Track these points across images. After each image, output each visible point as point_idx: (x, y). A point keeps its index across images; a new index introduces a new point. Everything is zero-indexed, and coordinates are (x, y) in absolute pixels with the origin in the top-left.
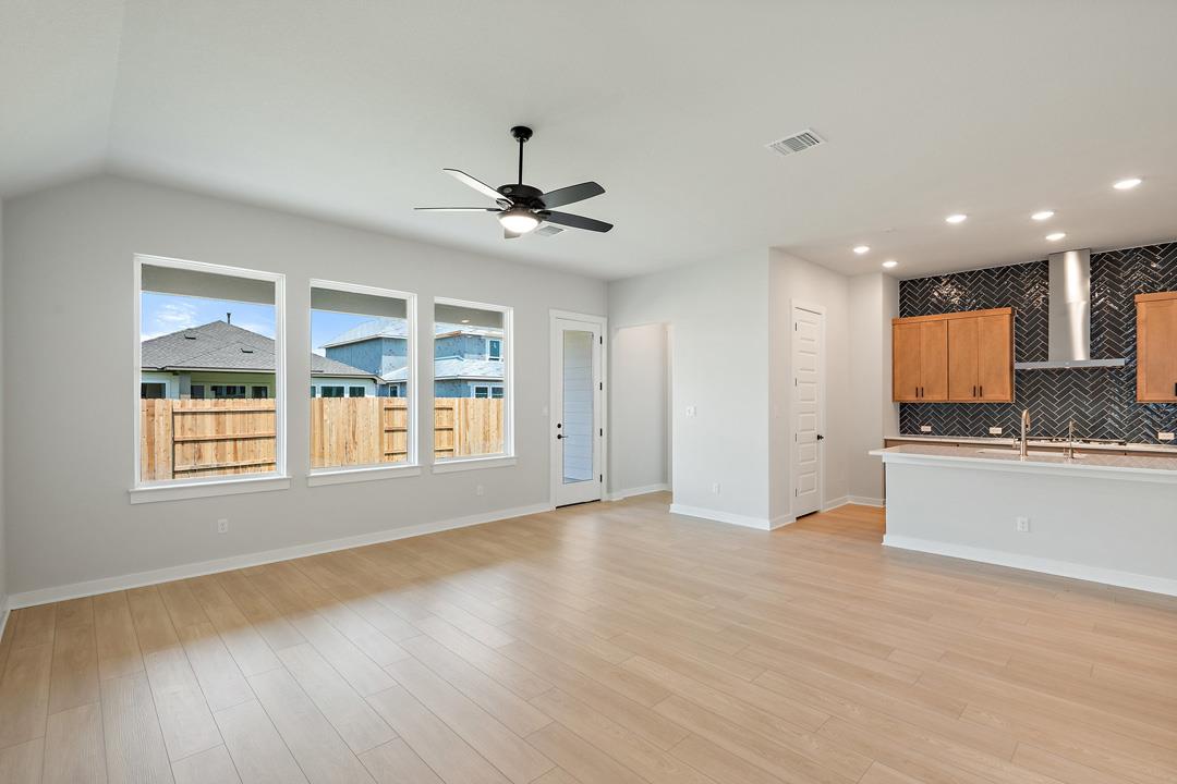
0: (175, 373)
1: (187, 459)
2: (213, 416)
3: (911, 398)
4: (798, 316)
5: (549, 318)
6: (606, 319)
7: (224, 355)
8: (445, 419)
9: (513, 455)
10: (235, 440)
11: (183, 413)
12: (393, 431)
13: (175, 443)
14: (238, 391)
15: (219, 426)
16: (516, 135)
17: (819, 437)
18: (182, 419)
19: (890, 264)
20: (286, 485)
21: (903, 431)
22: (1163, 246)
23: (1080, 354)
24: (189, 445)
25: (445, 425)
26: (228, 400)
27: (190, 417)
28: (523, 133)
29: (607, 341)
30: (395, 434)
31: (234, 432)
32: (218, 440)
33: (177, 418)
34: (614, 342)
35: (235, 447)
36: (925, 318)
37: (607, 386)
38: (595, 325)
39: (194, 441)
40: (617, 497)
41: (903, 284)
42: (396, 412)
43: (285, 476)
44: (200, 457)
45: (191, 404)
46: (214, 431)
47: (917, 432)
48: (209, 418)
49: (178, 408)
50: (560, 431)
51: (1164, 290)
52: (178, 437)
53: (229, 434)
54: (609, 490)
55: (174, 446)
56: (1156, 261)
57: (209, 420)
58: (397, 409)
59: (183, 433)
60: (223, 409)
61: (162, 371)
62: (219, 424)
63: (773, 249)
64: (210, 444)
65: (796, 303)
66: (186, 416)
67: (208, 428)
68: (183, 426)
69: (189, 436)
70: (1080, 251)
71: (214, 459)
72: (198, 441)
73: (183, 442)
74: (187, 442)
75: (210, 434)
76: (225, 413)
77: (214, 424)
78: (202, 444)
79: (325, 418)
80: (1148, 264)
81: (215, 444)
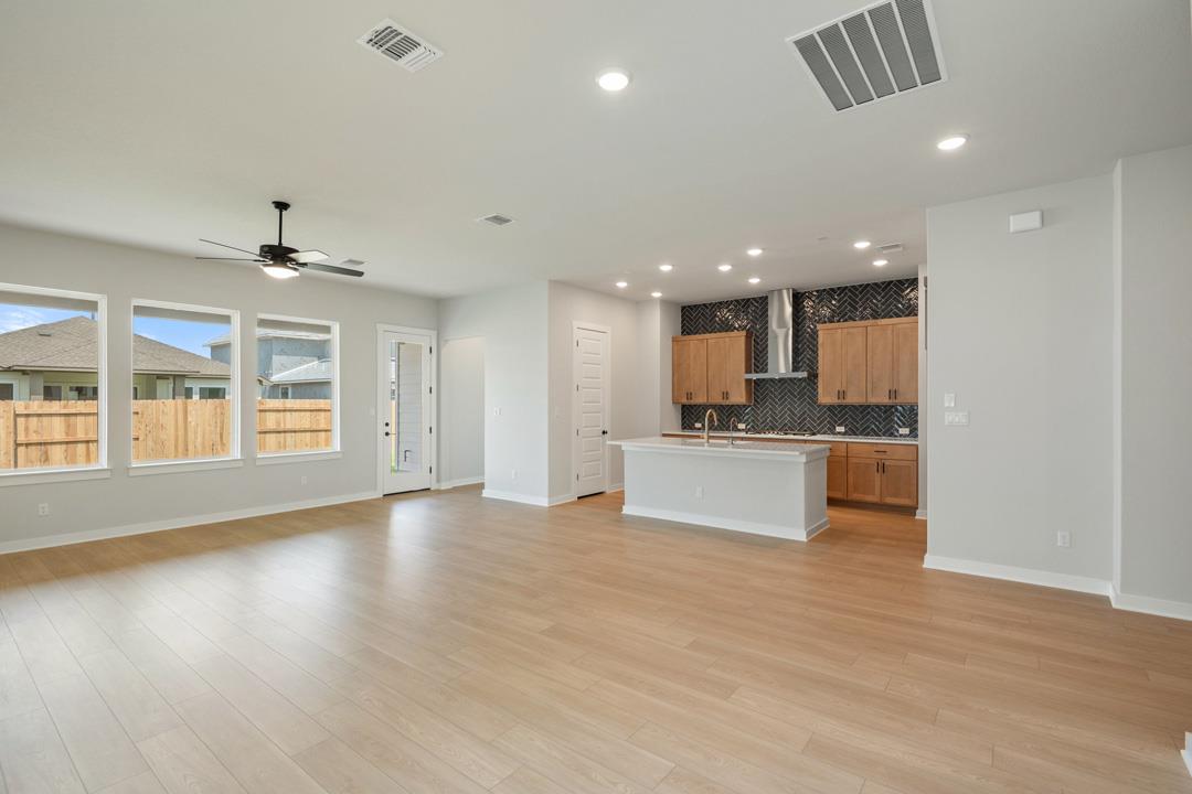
0: (24, 372)
1: (32, 462)
2: (63, 418)
3: (684, 401)
4: (578, 335)
5: (376, 331)
6: (435, 332)
7: (84, 354)
8: (323, 421)
9: (339, 449)
10: (88, 442)
11: (27, 416)
12: (265, 432)
13: (17, 445)
14: (90, 393)
15: (69, 429)
16: (276, 207)
17: (604, 433)
18: (26, 421)
19: (657, 295)
20: (107, 475)
21: (684, 428)
22: (839, 288)
23: (782, 370)
24: (34, 447)
25: (322, 426)
27: (35, 419)
28: (282, 206)
29: (437, 351)
30: (268, 435)
31: (86, 434)
32: (67, 443)
33: (21, 421)
34: (443, 351)
35: (88, 449)
36: (713, 335)
37: (437, 390)
38: (423, 338)
39: (40, 444)
40: (445, 486)
41: (683, 308)
42: (268, 413)
43: (106, 467)
45: (38, 405)
46: (64, 434)
47: (692, 428)
48: (57, 420)
49: (20, 410)
50: (387, 429)
51: (839, 321)
52: (21, 438)
53: (81, 436)
54: (438, 481)
55: (16, 450)
56: (835, 299)
57: (58, 423)
58: (269, 411)
59: (26, 436)
60: (73, 411)
61: (9, 370)
62: (68, 426)
63: (550, 281)
64: (58, 446)
65: (576, 324)
66: (31, 419)
67: (57, 429)
68: (27, 429)
69: (34, 438)
70: (788, 289)
72: (45, 444)
73: (27, 445)
74: (31, 444)
75: (59, 436)
76: (76, 415)
77: (63, 425)
78: (49, 447)
79: (189, 419)
80: (830, 302)
81: (64, 446)
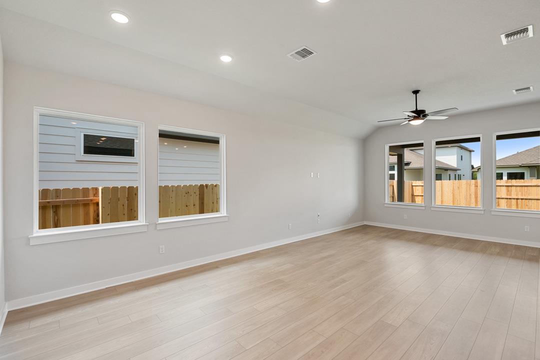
26: (513, 180)
28: (416, 92)
44: (498, 205)
71: (506, 207)
